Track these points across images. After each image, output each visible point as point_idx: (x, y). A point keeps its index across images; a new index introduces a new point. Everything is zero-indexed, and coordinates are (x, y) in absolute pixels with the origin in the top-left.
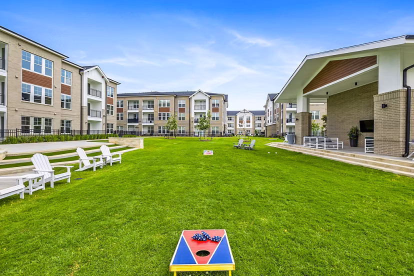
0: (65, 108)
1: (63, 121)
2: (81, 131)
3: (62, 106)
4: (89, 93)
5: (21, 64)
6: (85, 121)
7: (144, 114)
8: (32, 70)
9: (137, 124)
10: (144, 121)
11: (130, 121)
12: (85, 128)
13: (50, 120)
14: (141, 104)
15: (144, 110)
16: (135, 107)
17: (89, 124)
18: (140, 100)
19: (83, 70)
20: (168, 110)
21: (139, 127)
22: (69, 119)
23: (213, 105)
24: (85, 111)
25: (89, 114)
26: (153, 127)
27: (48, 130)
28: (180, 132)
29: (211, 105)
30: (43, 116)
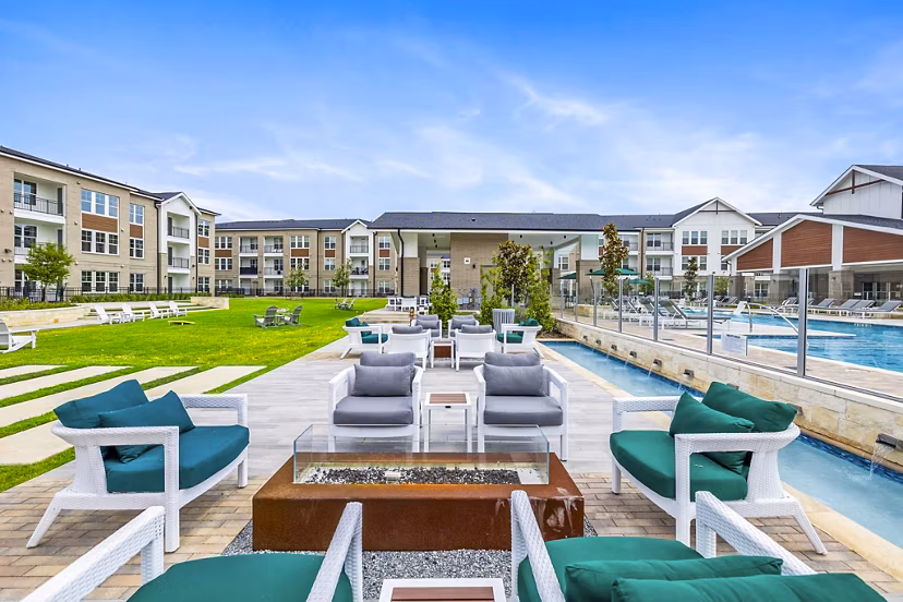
0: (134, 257)
1: (132, 276)
2: (159, 289)
3: (132, 255)
4: (170, 234)
5: (80, 207)
6: (163, 274)
7: (267, 259)
8: (93, 212)
9: (255, 277)
10: (268, 273)
11: (243, 271)
12: (165, 284)
13: (116, 274)
14: (262, 242)
15: (266, 252)
16: (252, 247)
17: (170, 279)
18: (261, 236)
19: (160, 202)
20: (306, 253)
21: (260, 281)
22: (140, 272)
23: (381, 245)
24: (165, 260)
25: (170, 263)
26: (281, 281)
27: (113, 287)
28: (327, 289)
29: (377, 245)
30: (108, 269)
